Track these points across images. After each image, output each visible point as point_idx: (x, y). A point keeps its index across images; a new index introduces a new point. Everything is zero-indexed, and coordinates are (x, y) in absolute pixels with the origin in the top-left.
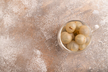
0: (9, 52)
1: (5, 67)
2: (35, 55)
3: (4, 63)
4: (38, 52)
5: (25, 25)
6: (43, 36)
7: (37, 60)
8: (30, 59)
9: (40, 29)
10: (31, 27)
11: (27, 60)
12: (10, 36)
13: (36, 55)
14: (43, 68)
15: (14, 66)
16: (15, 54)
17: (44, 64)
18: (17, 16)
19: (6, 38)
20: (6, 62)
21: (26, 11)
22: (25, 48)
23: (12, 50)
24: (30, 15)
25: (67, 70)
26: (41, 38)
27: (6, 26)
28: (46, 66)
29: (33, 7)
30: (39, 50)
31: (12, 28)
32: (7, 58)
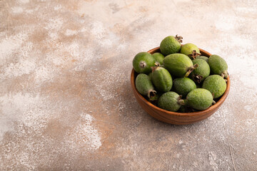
0: (35, 116)
1: (23, 138)
2: (82, 121)
3: (24, 131)
4: (89, 117)
5: (69, 80)
6: (99, 95)
7: (85, 129)
8: (72, 126)
9: (94, 86)
10: (80, 84)
11: (66, 128)
12: (41, 95)
13: (84, 122)
14: (94, 141)
15: (40, 137)
16: (46, 119)
17: (97, 136)
18: (58, 69)
19: (35, 96)
20: (26, 130)
21: (74, 63)
22: (66, 111)
23: (41, 114)
24: (80, 69)
25: (138, 145)
26: (95, 98)
27: (38, 81)
28: (100, 139)
29: (86, 59)
30: (91, 114)
31: (47, 84)
32: (30, 124)
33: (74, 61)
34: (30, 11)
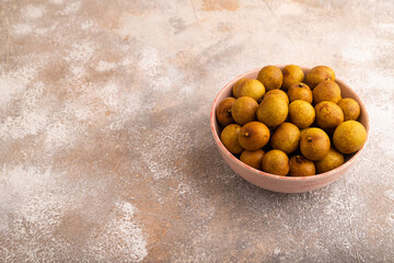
0: (43, 205)
1: (20, 241)
2: (118, 214)
3: (23, 231)
4: (128, 207)
5: (100, 145)
6: (147, 170)
7: (121, 227)
8: (100, 222)
9: (140, 155)
10: (117, 151)
11: (92, 225)
12: (54, 169)
13: (120, 215)
14: (135, 248)
15: (49, 241)
16: (60, 210)
17: (141, 238)
18: (83, 127)
19: (43, 172)
20: (27, 229)
21: (109, 118)
22: (92, 197)
23: (52, 201)
24: (119, 127)
25: (207, 255)
26: (140, 176)
27: (49, 147)
28: (145, 243)
29: (128, 110)
30: (132, 202)
31: (64, 151)
32: (33, 219)
33: (108, 113)
34: (42, 31)
